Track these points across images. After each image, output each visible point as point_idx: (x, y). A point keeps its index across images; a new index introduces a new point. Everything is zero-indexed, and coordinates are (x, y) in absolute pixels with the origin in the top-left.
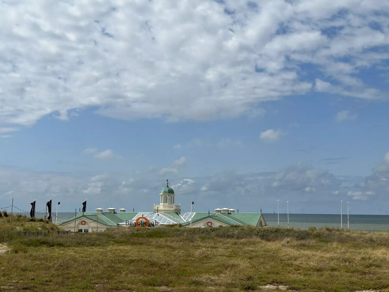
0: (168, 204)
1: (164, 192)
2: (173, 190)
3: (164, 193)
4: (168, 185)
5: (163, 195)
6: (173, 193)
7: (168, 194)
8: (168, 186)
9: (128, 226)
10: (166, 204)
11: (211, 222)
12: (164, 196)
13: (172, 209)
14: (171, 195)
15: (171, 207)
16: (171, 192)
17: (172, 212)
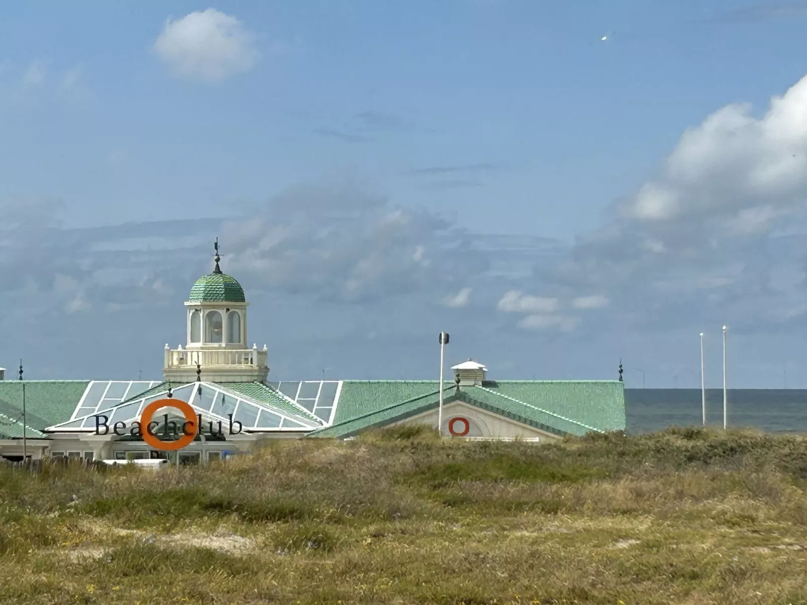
0: (223, 345)
1: (208, 296)
2: (238, 284)
3: (205, 299)
4: (218, 266)
5: (204, 307)
6: (243, 300)
7: (225, 303)
8: (218, 271)
9: (108, 438)
10: (216, 345)
11: (464, 420)
12: (207, 311)
13: (243, 366)
14: (235, 307)
15: (240, 358)
16: (234, 293)
17: (245, 379)
